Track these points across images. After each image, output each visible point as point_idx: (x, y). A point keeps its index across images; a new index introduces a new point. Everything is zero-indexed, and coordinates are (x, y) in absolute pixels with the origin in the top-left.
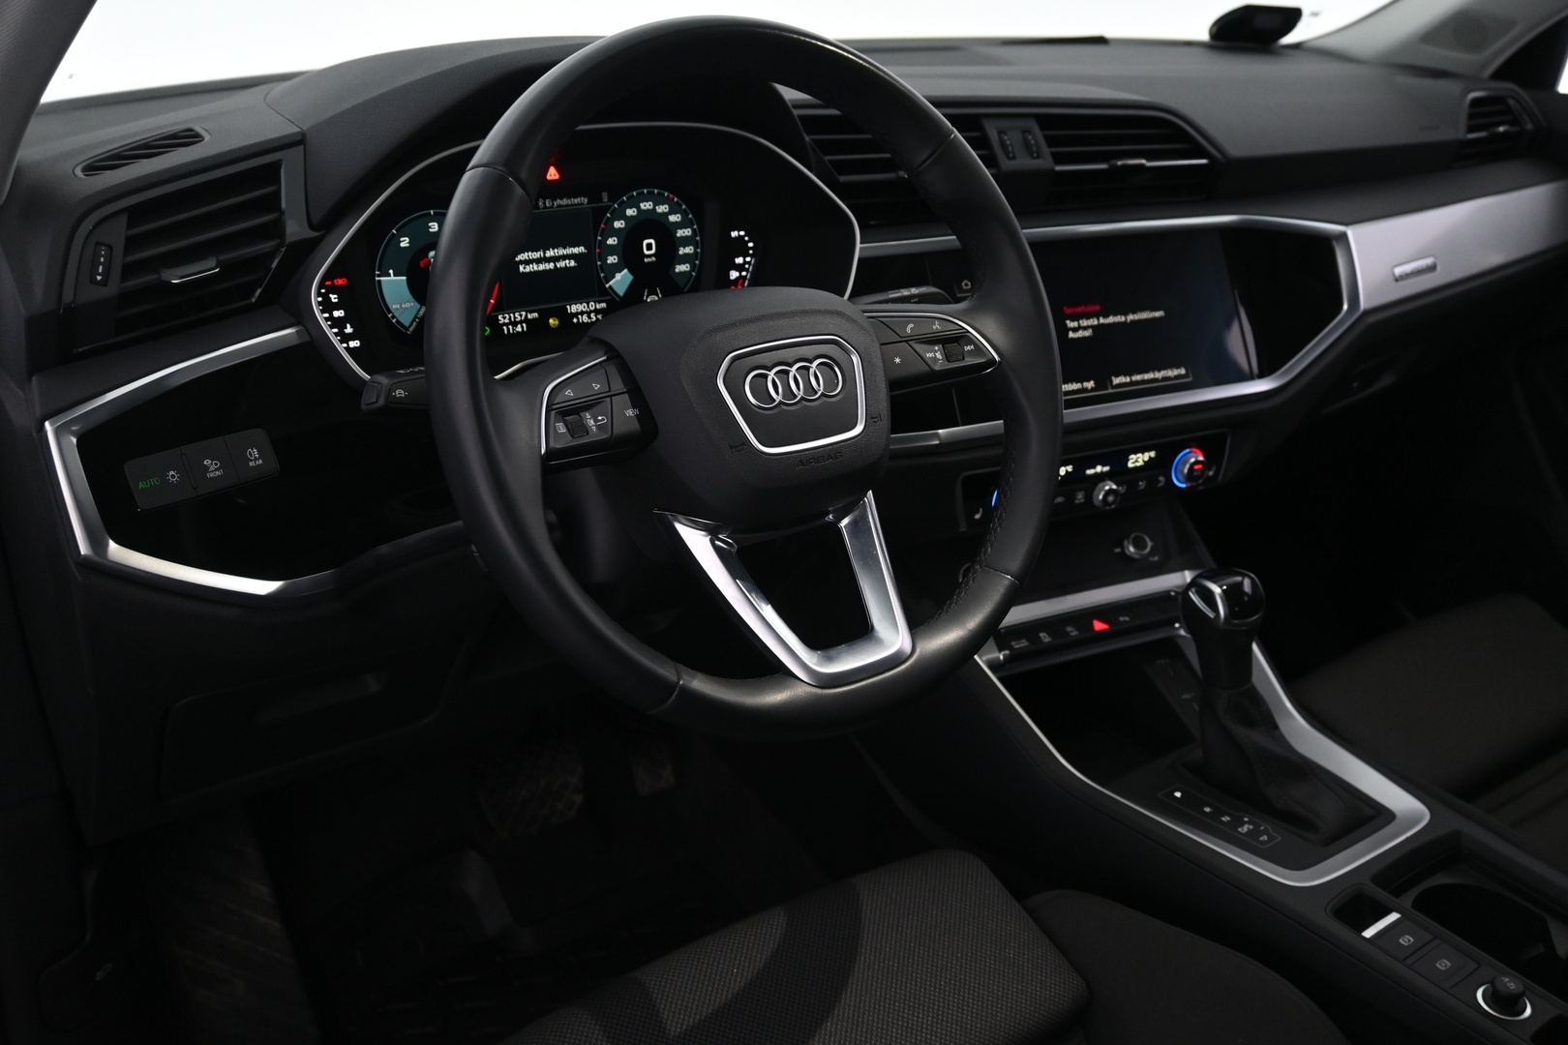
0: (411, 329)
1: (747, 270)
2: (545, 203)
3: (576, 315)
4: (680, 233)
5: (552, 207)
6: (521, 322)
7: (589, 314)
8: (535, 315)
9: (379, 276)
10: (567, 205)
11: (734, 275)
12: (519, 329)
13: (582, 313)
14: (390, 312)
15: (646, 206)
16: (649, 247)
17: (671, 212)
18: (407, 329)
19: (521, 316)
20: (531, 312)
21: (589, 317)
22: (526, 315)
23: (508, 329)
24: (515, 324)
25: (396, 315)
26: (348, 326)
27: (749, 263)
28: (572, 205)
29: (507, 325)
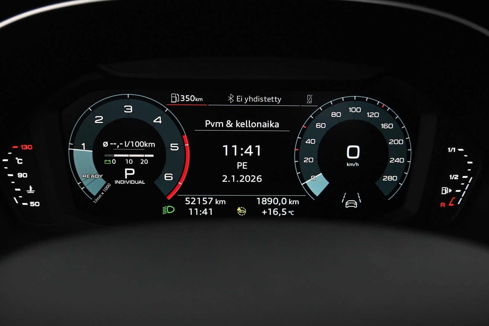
0: (97, 199)
1: (463, 188)
2: (235, 98)
3: (266, 207)
4: (392, 142)
5: (243, 103)
6: (208, 206)
7: (280, 208)
8: (223, 202)
9: (72, 147)
10: (258, 103)
11: (446, 191)
12: (205, 212)
13: (273, 206)
14: (79, 180)
15: (355, 110)
16: (353, 152)
17: (382, 120)
18: (94, 197)
19: (208, 201)
20: (219, 198)
21: (280, 211)
22: (214, 201)
23: (194, 212)
24: (201, 207)
25: (85, 183)
26: (31, 188)
27: (466, 181)
28: (264, 103)
29: (193, 207)
